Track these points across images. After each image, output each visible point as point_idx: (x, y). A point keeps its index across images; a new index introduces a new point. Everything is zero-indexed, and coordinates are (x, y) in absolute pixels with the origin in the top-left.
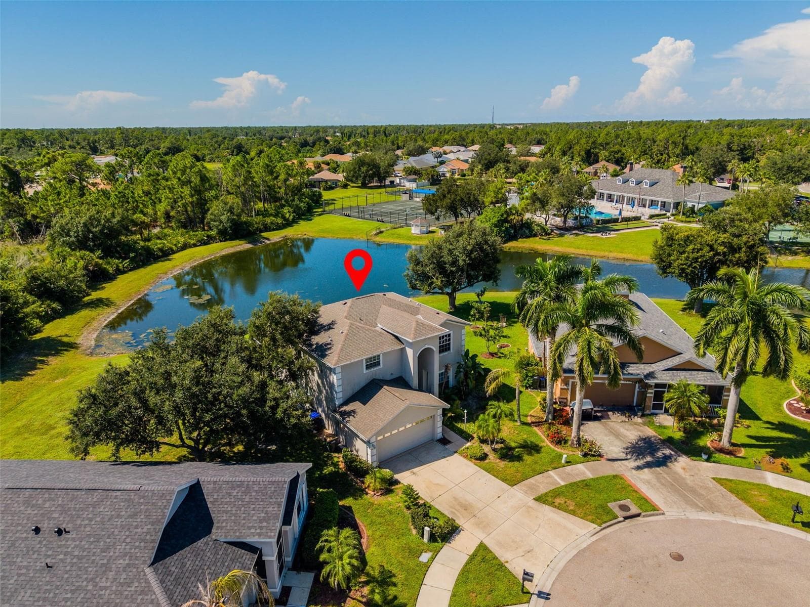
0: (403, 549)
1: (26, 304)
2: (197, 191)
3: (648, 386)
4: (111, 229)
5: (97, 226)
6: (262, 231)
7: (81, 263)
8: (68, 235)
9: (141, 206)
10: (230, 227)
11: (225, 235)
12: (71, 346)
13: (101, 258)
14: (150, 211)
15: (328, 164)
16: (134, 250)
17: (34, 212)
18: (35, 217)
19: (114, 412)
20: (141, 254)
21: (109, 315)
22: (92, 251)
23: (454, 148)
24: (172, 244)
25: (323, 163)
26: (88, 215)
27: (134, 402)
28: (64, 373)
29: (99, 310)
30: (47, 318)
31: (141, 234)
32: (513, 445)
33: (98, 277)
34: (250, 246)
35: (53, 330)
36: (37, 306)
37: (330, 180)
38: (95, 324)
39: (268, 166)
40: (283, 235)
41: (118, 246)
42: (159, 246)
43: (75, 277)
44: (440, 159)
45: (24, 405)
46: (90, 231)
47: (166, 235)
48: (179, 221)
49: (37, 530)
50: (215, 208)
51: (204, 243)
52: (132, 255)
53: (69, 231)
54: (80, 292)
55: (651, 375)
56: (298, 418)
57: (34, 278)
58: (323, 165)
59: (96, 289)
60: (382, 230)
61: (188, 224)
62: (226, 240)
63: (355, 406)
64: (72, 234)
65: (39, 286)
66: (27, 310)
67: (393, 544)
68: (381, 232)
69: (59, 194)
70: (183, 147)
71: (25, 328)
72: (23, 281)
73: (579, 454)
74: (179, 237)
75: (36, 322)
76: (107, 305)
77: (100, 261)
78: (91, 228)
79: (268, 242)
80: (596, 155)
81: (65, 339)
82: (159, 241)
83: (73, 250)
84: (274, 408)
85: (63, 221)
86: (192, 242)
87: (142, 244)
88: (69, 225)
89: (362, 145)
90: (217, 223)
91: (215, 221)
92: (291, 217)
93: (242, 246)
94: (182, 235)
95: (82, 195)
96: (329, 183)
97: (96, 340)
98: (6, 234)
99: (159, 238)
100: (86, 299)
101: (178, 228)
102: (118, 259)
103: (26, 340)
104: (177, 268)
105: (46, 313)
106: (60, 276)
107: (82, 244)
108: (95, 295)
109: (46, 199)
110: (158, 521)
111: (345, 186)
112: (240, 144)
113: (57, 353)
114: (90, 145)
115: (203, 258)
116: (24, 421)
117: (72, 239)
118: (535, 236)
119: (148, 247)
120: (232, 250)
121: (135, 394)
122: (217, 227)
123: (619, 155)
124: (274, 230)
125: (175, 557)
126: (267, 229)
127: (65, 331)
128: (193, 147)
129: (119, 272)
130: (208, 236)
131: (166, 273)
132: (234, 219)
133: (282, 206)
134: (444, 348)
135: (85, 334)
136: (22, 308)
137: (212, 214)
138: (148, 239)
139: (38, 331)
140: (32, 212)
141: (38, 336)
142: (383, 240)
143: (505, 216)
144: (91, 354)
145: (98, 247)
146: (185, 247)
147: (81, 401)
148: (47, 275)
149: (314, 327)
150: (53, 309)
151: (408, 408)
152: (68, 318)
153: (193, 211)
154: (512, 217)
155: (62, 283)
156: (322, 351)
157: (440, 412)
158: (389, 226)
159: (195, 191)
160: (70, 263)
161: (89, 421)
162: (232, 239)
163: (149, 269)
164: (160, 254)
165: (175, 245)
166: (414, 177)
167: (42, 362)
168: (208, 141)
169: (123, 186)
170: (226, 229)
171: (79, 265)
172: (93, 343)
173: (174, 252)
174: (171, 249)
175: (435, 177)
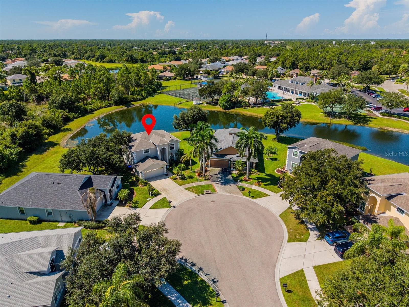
0: (144, 197)
1: (43, 130)
2: (106, 84)
3: (231, 161)
4: (71, 101)
5: (66, 100)
6: (132, 101)
7: (61, 115)
8: (55, 103)
9: (84, 89)
10: (119, 100)
11: (117, 103)
12: (57, 144)
13: (68, 112)
14: (87, 92)
15: (170, 66)
16: (80, 109)
17: (41, 91)
18: (42, 93)
19: (70, 160)
20: (83, 111)
21: (71, 134)
22: (64, 110)
23: (235, 58)
24: (95, 106)
25: (168, 66)
26: (63, 95)
27: (76, 158)
28: (56, 153)
29: (67, 132)
30: (49, 135)
31: (83, 102)
32: (186, 176)
33: (67, 120)
34: (126, 108)
35: (52, 139)
36: (46, 130)
37: (168, 76)
38: (66, 137)
39: (136, 73)
40: (141, 103)
41: (74, 108)
42: (90, 108)
43: (59, 120)
44: (224, 65)
45: (45, 161)
46: (63, 102)
47: (93, 103)
48: (99, 96)
49: (53, 183)
50: (113, 92)
51: (109, 106)
52: (79, 111)
53: (56, 102)
54: (60, 125)
55: (232, 158)
56: (119, 164)
57: (45, 121)
58: (167, 67)
59: (66, 125)
60: (182, 102)
61: (103, 98)
62: (117, 105)
63: (140, 164)
64: (57, 103)
65: (46, 123)
66: (44, 132)
67: (141, 196)
68: (181, 103)
69: (51, 84)
70: (106, 55)
71: (43, 138)
72: (41, 121)
73: (204, 179)
74: (98, 104)
75: (46, 136)
76: (70, 131)
77: (68, 114)
78: (64, 101)
79: (134, 106)
80: (297, 65)
81: (56, 142)
82: (90, 106)
83: (57, 109)
84: (113, 161)
85: (54, 98)
86: (103, 106)
87: (83, 106)
88: (56, 100)
89: (191, 55)
90: (113, 98)
91: (112, 97)
92: (145, 95)
93: (123, 108)
94: (100, 103)
95: (60, 85)
96: (167, 78)
97: (66, 143)
98: (31, 100)
99: (90, 104)
100: (63, 128)
101: (98, 99)
102: (74, 113)
103: (42, 142)
104: (97, 117)
105: (49, 133)
106: (53, 120)
107: (61, 107)
108: (66, 127)
109: (46, 86)
110: (80, 182)
111: (175, 79)
112: (132, 54)
113: (53, 147)
114: (63, 53)
115: (107, 113)
116: (45, 166)
117: (57, 105)
118: (242, 107)
119: (86, 108)
120: (119, 110)
121: (76, 156)
122: (113, 100)
123: (307, 65)
124: (137, 101)
125: (84, 190)
126: (134, 100)
127: (56, 140)
128: (110, 55)
129: (75, 118)
130: (110, 104)
131: (92, 119)
132: (120, 97)
133: (142, 90)
134: (172, 148)
135: (63, 140)
136: (42, 131)
137: (111, 94)
138: (86, 104)
139: (47, 139)
140: (40, 91)
141: (47, 141)
142: (181, 107)
143: (230, 98)
144: (65, 147)
145: (67, 108)
146: (100, 108)
147: (62, 157)
148: (49, 119)
149: (130, 140)
150: (51, 132)
151: (153, 164)
152: (56, 135)
153: (104, 92)
154: (233, 99)
155: (54, 122)
156: (131, 147)
157: (165, 166)
158: (185, 100)
159: (105, 84)
160: (57, 115)
161: (64, 162)
162: (119, 105)
163: (85, 117)
164: (90, 111)
165: (97, 107)
166: (207, 75)
167: (49, 149)
168: (118, 51)
169: (76, 81)
170: (117, 101)
171: (60, 116)
172: (65, 144)
173: (96, 110)
174: (95, 109)
175: (216, 76)
